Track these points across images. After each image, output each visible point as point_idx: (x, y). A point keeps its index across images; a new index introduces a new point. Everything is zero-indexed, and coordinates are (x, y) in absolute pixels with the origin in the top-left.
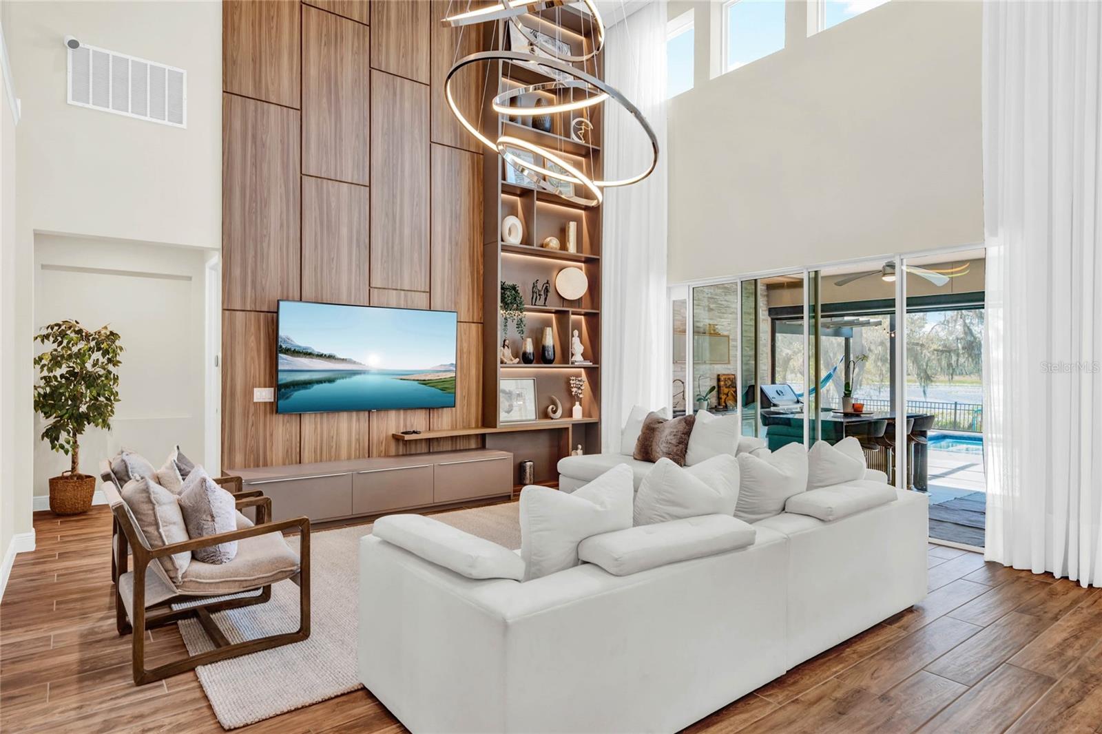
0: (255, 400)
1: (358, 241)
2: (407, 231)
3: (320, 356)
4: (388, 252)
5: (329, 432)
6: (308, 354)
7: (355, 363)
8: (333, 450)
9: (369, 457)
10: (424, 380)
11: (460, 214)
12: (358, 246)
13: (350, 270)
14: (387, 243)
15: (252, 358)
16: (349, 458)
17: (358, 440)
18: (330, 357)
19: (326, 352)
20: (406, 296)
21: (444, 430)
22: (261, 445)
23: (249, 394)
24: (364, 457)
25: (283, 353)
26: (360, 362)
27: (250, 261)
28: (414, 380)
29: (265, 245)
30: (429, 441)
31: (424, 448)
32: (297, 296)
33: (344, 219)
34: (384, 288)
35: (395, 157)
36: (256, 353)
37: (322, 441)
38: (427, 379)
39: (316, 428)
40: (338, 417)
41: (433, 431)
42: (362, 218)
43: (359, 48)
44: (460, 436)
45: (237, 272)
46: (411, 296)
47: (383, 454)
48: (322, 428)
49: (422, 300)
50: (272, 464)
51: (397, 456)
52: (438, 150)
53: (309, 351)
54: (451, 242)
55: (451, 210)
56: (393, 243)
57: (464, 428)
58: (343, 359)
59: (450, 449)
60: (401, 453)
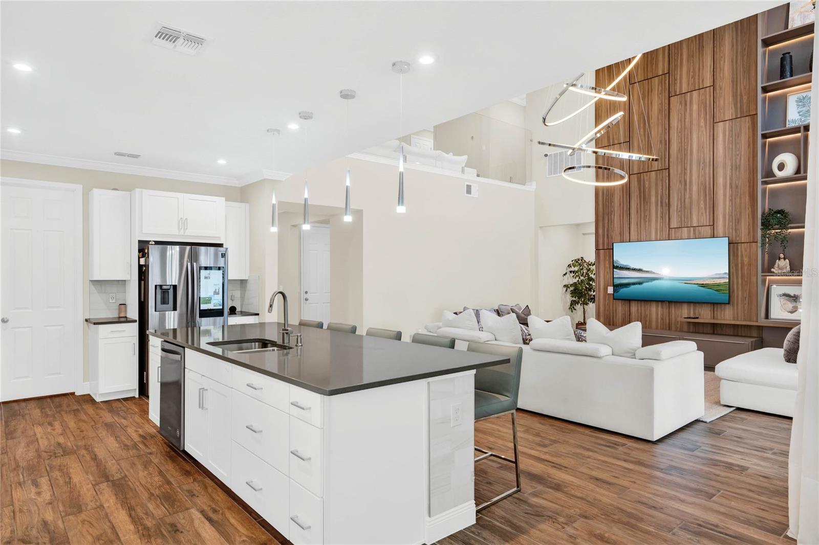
0: (609, 292)
1: (662, 202)
2: (695, 188)
3: (634, 270)
4: (681, 205)
5: (645, 313)
6: (628, 269)
7: (654, 273)
8: (648, 323)
9: (669, 329)
10: (703, 284)
11: (740, 165)
12: (662, 205)
13: (656, 221)
14: (681, 199)
15: (607, 273)
16: (657, 328)
17: (662, 319)
18: (640, 270)
19: (637, 267)
20: (694, 231)
21: (727, 320)
22: (611, 314)
23: (606, 289)
24: (666, 329)
25: (616, 269)
26: (657, 272)
27: (606, 225)
28: (695, 284)
29: (613, 216)
30: (714, 325)
31: (709, 329)
32: (628, 240)
33: (653, 193)
34: (679, 228)
35: (686, 144)
36: (609, 269)
37: (641, 316)
38: (704, 283)
39: (638, 310)
40: (650, 305)
41: (717, 319)
42: (664, 189)
43: (662, 90)
44: (742, 325)
45: (601, 231)
46: (699, 230)
47: (679, 329)
48: (641, 310)
49: (708, 230)
50: (616, 325)
51: (689, 332)
52: (720, 127)
53: (628, 267)
54: (731, 187)
55: (732, 164)
56: (685, 199)
57: (745, 320)
58: (647, 271)
59: (732, 333)
60: (691, 331)
